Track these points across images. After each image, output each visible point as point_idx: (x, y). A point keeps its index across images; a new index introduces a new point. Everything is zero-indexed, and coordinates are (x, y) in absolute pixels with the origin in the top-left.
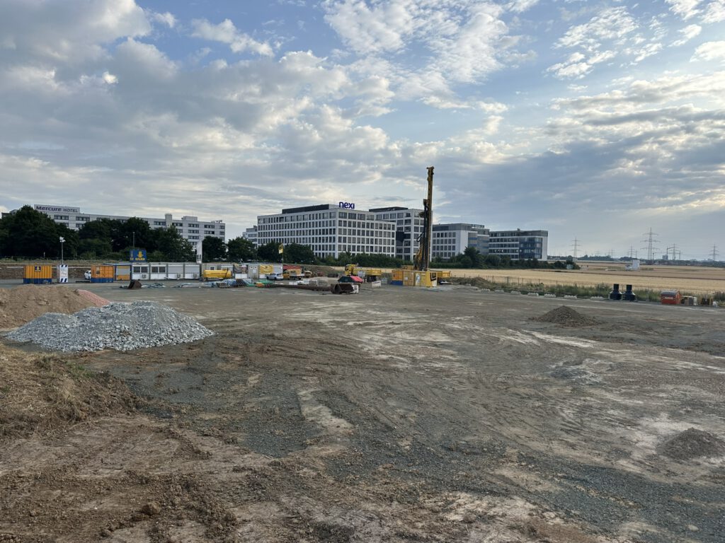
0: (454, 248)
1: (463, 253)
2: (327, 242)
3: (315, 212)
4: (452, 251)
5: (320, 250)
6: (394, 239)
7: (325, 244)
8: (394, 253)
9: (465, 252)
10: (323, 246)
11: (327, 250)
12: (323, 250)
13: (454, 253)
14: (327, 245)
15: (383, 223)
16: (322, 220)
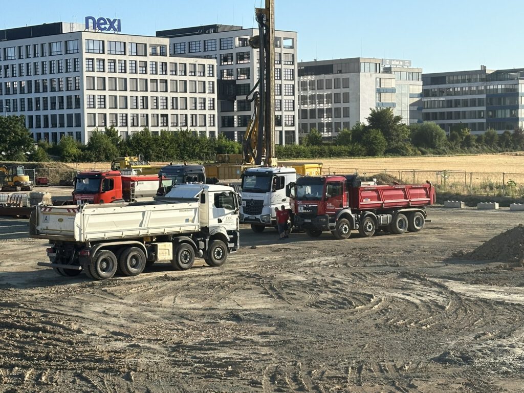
0: (346, 112)
1: (367, 124)
2: (61, 108)
3: (31, 41)
4: (342, 120)
5: (46, 126)
6: (215, 96)
7: (57, 112)
8: (215, 129)
9: (370, 119)
10: (54, 117)
11: (62, 125)
12: (54, 125)
13: (347, 124)
14: (62, 116)
15: (188, 61)
16: (47, 59)
